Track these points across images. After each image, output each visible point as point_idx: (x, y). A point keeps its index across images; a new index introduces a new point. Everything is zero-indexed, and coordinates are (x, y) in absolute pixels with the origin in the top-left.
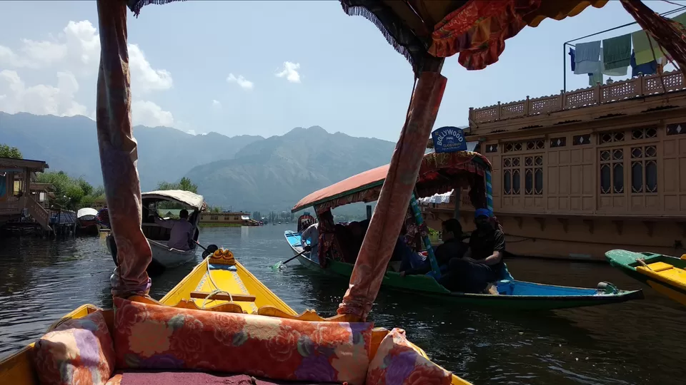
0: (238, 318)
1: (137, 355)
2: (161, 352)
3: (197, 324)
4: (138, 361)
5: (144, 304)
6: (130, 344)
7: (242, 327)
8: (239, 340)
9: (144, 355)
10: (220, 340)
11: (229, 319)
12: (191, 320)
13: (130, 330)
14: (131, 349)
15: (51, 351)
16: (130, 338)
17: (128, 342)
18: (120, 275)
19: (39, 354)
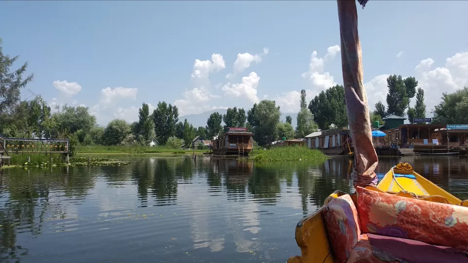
0: (448, 207)
1: (375, 225)
2: (391, 225)
3: (416, 208)
4: (376, 229)
5: (377, 192)
6: (369, 217)
7: (451, 213)
8: (450, 223)
9: (380, 225)
10: (436, 221)
11: (440, 206)
12: (412, 205)
13: (369, 208)
14: (370, 220)
15: (334, 213)
16: (369, 213)
17: (368, 216)
18: (358, 173)
19: (328, 214)
